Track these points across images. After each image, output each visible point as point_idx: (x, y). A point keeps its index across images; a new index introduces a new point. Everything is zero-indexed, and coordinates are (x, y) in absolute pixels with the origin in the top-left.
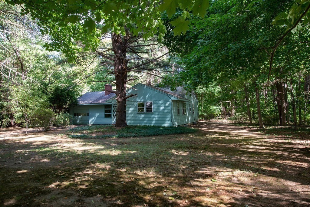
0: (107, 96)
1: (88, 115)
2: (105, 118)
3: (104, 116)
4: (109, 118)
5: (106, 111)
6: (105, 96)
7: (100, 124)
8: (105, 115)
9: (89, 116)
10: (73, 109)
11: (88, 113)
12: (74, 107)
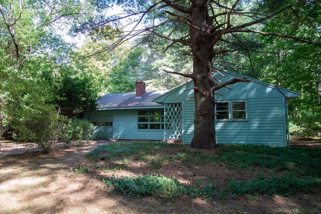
0: (140, 97)
1: (111, 124)
2: (139, 130)
3: (136, 127)
4: (146, 130)
5: (140, 120)
6: (136, 98)
7: (130, 139)
8: (139, 124)
9: (112, 126)
10: (88, 116)
11: (112, 122)
12: (91, 111)
